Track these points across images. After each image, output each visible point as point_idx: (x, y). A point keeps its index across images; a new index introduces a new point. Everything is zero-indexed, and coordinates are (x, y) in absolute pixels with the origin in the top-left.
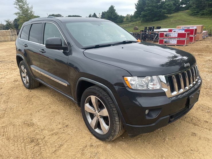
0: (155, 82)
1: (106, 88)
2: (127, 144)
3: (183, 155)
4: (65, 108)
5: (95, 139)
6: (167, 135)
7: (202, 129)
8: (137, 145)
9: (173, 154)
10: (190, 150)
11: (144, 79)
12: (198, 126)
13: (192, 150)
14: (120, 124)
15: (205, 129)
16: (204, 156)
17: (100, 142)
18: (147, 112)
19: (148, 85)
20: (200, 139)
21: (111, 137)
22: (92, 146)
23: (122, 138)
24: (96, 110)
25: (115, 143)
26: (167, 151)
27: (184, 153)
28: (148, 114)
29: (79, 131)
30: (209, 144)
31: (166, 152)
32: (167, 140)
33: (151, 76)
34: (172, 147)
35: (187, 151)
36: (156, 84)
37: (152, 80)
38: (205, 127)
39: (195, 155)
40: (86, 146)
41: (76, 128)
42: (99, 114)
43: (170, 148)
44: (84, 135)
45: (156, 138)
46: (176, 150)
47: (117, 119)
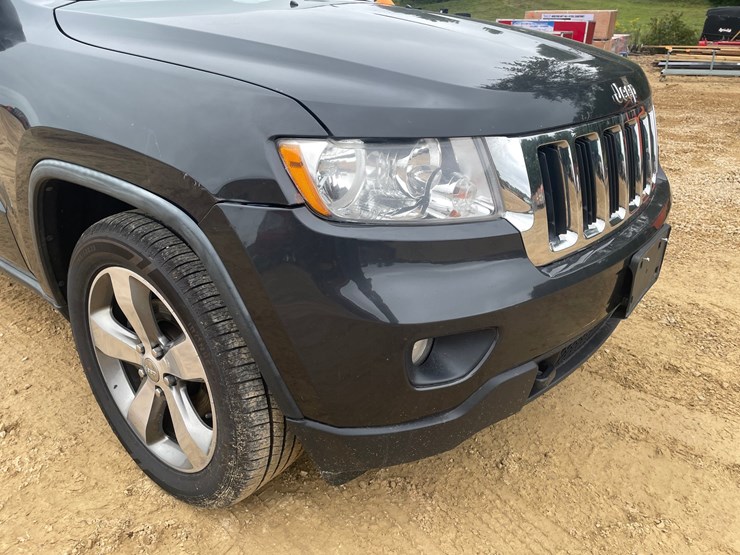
0: (465, 180)
1: (174, 219)
2: (321, 506)
3: (595, 549)
4: (25, 332)
5: (153, 492)
6: (512, 443)
7: (660, 402)
8: (370, 507)
9: (546, 545)
10: (621, 514)
11: (404, 161)
12: (640, 388)
13: (631, 518)
14: (271, 423)
15: (671, 404)
16: (689, 544)
17: (176, 510)
18: (419, 349)
19: (428, 195)
20: (660, 456)
21: (227, 493)
22: (130, 535)
23: (298, 477)
24: (147, 346)
25: (256, 507)
26: (514, 533)
27: (599, 538)
28: (427, 364)
29: (75, 453)
30: (699, 475)
31: (510, 536)
32: (514, 467)
33: (443, 139)
34: (536, 505)
35: (612, 526)
36: (472, 194)
37: (449, 170)
38: (670, 392)
39: (649, 544)
40: (94, 543)
41: (62, 434)
42: (161, 367)
43: (529, 516)
44: (97, 472)
45: (460, 463)
46: (556, 523)
47: (252, 395)
